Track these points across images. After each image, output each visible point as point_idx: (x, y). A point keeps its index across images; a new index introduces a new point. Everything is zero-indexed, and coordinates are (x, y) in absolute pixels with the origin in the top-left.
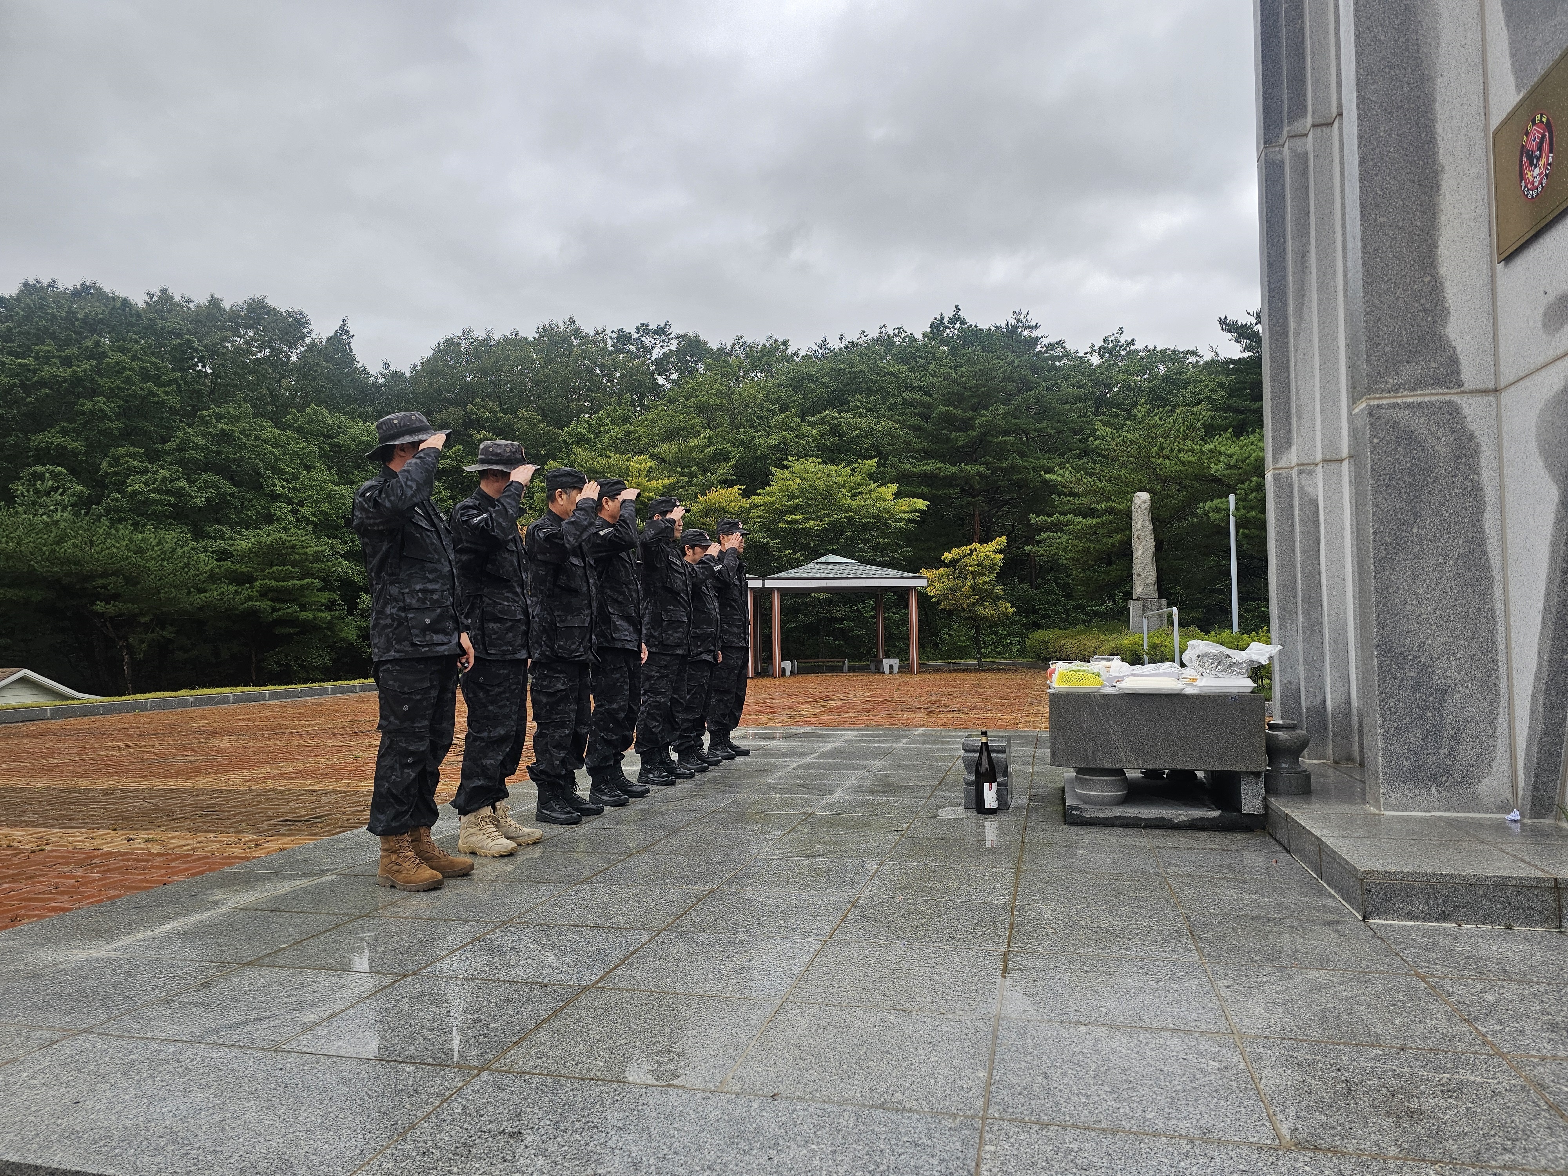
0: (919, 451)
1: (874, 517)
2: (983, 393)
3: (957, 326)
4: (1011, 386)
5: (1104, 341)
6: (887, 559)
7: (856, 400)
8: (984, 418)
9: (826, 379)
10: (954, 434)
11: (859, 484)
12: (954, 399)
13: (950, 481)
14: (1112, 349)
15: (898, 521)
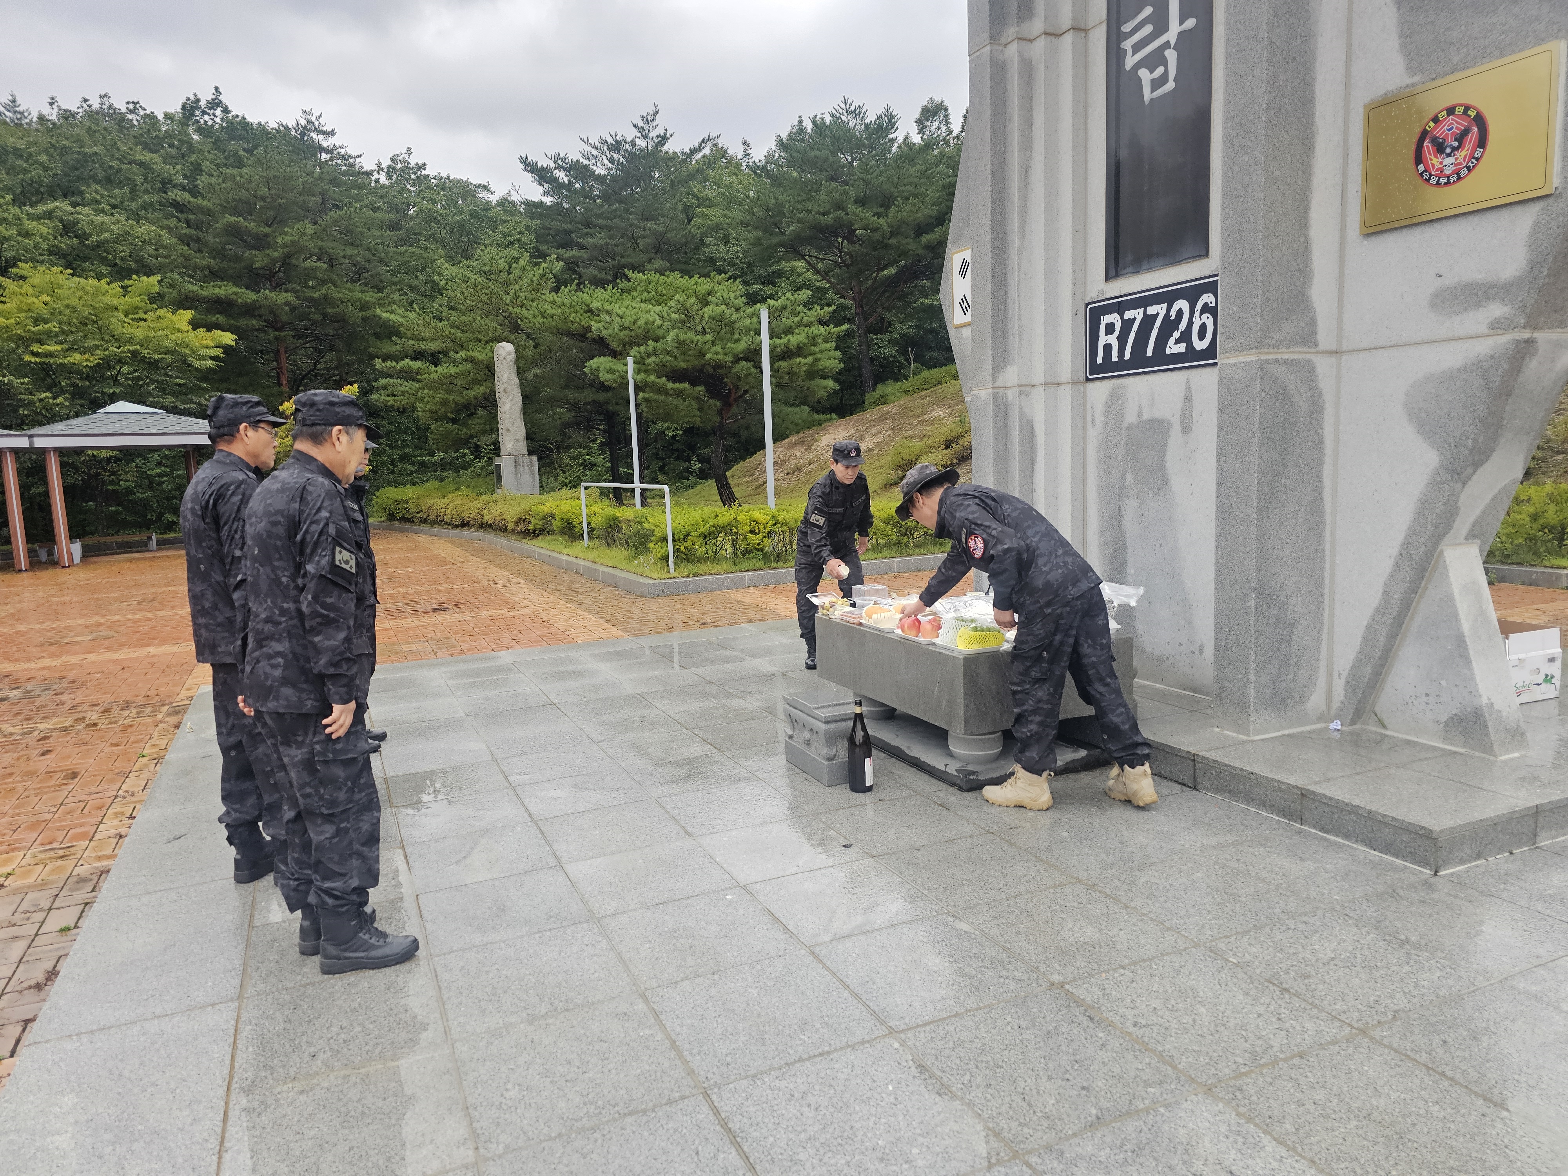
0: (202, 269)
1: (168, 352)
2: (280, 205)
3: (218, 112)
4: (314, 201)
5: (392, 160)
6: (193, 406)
7: (92, 191)
8: (286, 237)
9: (44, 158)
10: (248, 253)
11: (137, 308)
12: (243, 208)
13: (250, 310)
14: (402, 170)
15: (202, 358)
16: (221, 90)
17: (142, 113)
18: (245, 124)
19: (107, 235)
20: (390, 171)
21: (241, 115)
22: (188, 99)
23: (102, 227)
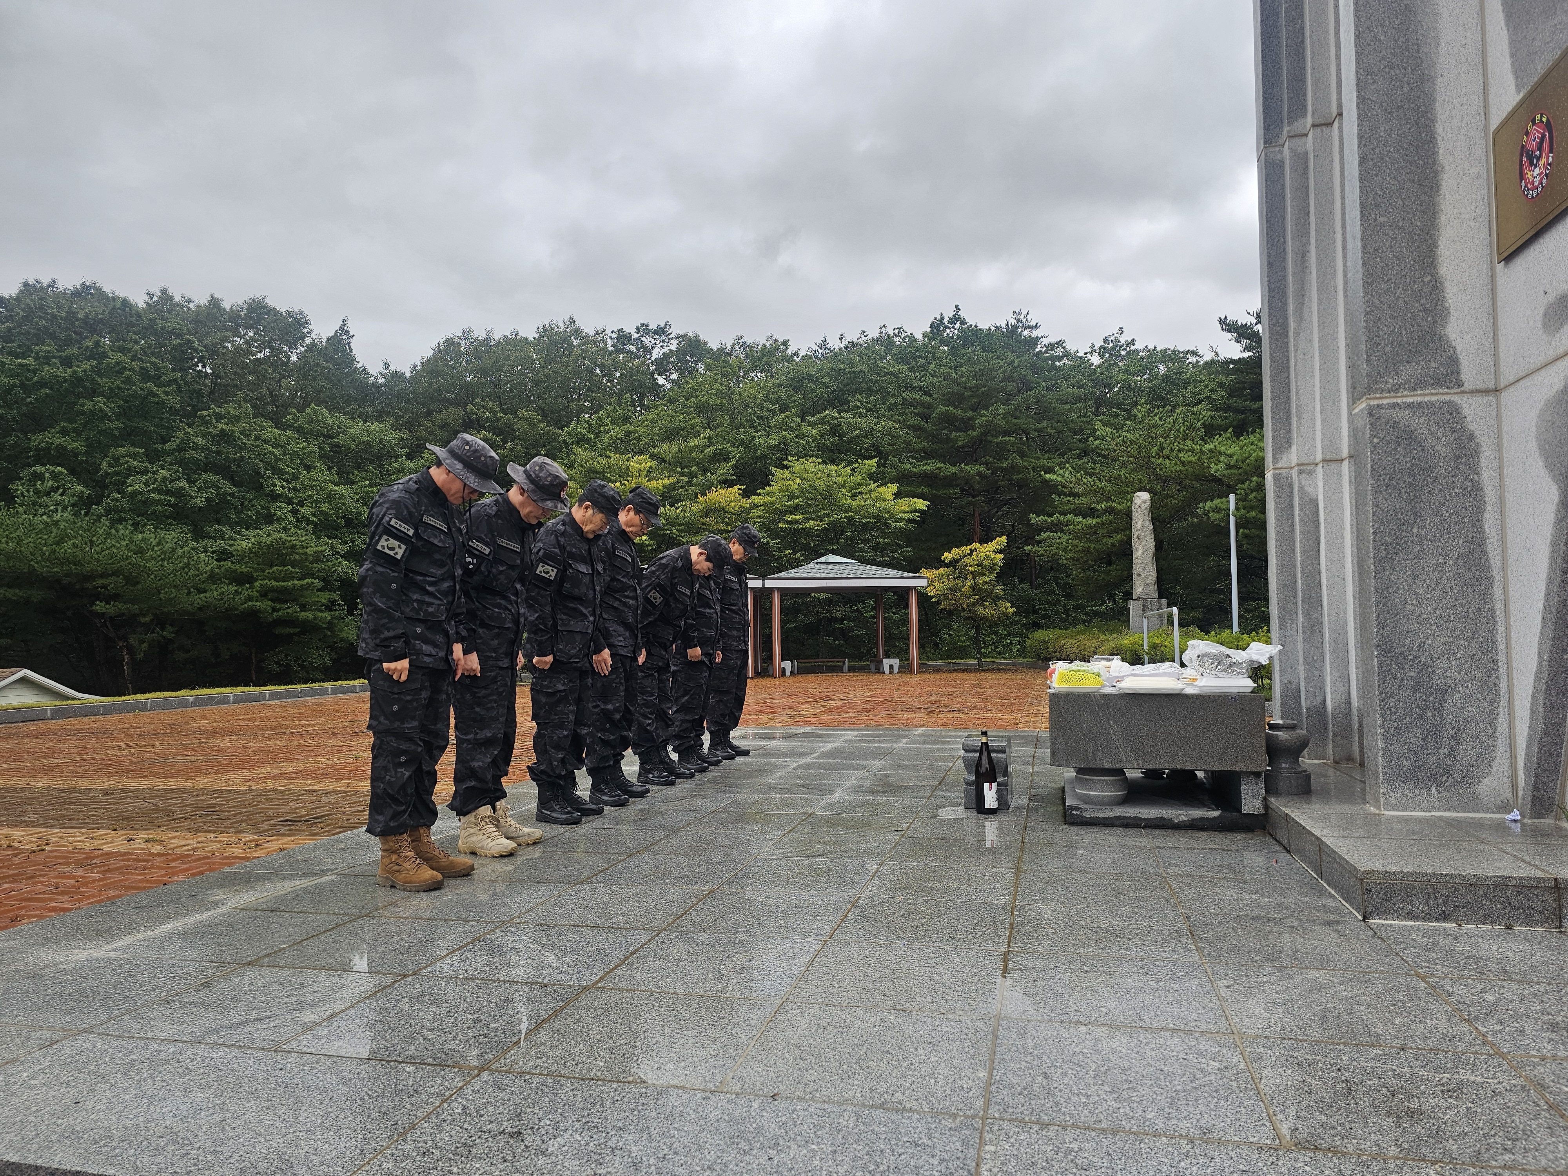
0: (919, 451)
1: (874, 517)
2: (983, 393)
3: (957, 325)
4: (1011, 386)
5: (1105, 341)
6: (887, 559)
7: (856, 400)
8: (984, 418)
9: (826, 379)
10: (954, 434)
11: (859, 484)
12: (954, 399)
13: (950, 481)
14: (1113, 349)
15: (900, 520)
16: (960, 307)
17: (904, 335)
18: (977, 332)
19: (858, 432)
20: (1102, 351)
21: (974, 324)
22: (935, 319)
23: (856, 427)
